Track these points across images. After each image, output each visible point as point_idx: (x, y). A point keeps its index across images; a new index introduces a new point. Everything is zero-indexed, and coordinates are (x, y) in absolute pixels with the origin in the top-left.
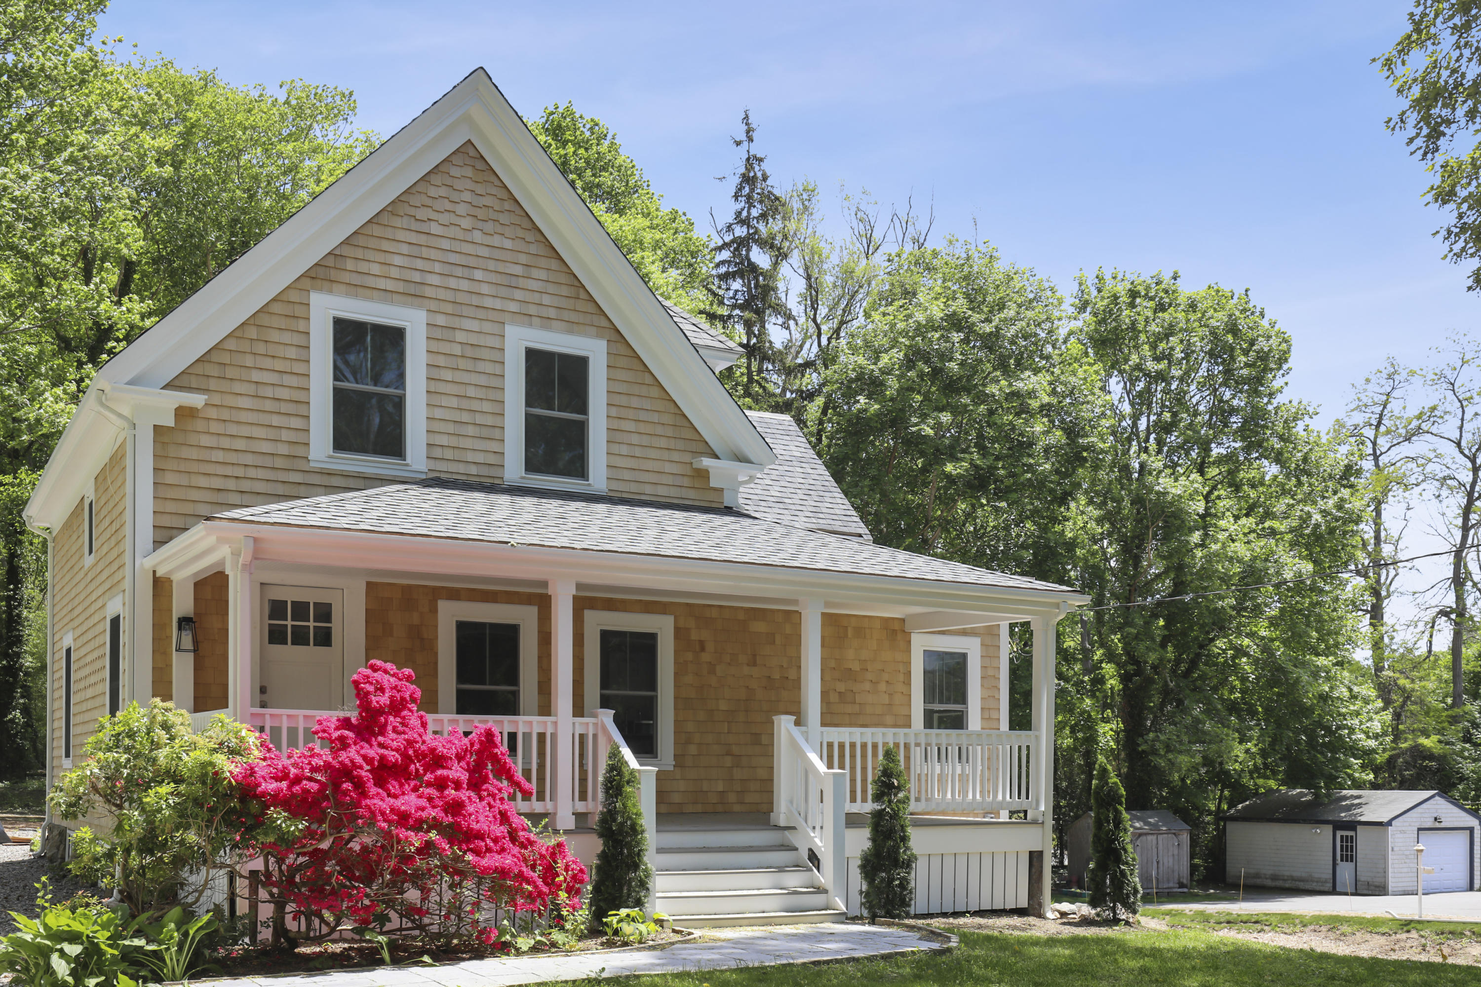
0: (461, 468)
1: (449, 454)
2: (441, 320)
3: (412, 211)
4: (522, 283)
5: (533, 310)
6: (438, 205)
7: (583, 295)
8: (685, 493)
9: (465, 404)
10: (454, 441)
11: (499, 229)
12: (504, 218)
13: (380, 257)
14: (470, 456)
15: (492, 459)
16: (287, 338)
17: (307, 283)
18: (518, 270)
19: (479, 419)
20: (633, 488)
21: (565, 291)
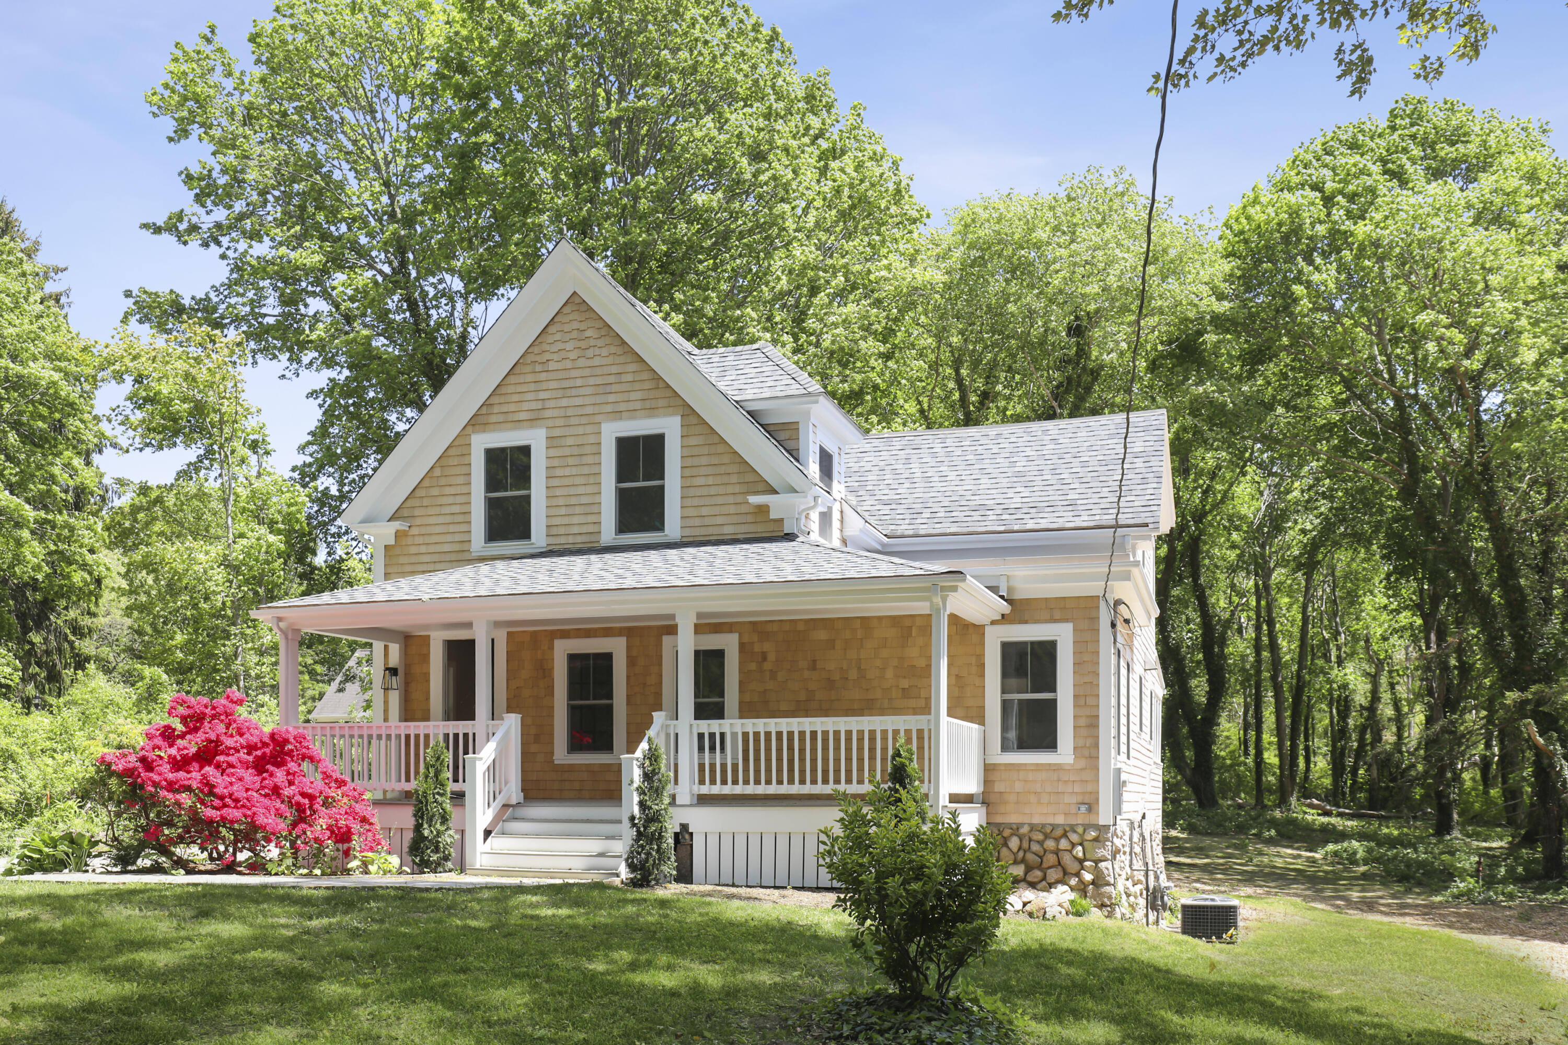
0: (571, 539)
1: (562, 531)
2: (557, 432)
3: (538, 358)
4: (614, 388)
5: (622, 407)
6: (555, 348)
7: (661, 385)
8: (753, 528)
9: (572, 491)
10: (566, 520)
11: (597, 352)
12: (600, 343)
13: (516, 398)
14: (575, 530)
15: (591, 528)
16: (458, 470)
17: (470, 428)
18: (612, 379)
19: (584, 500)
20: (703, 531)
21: (647, 385)
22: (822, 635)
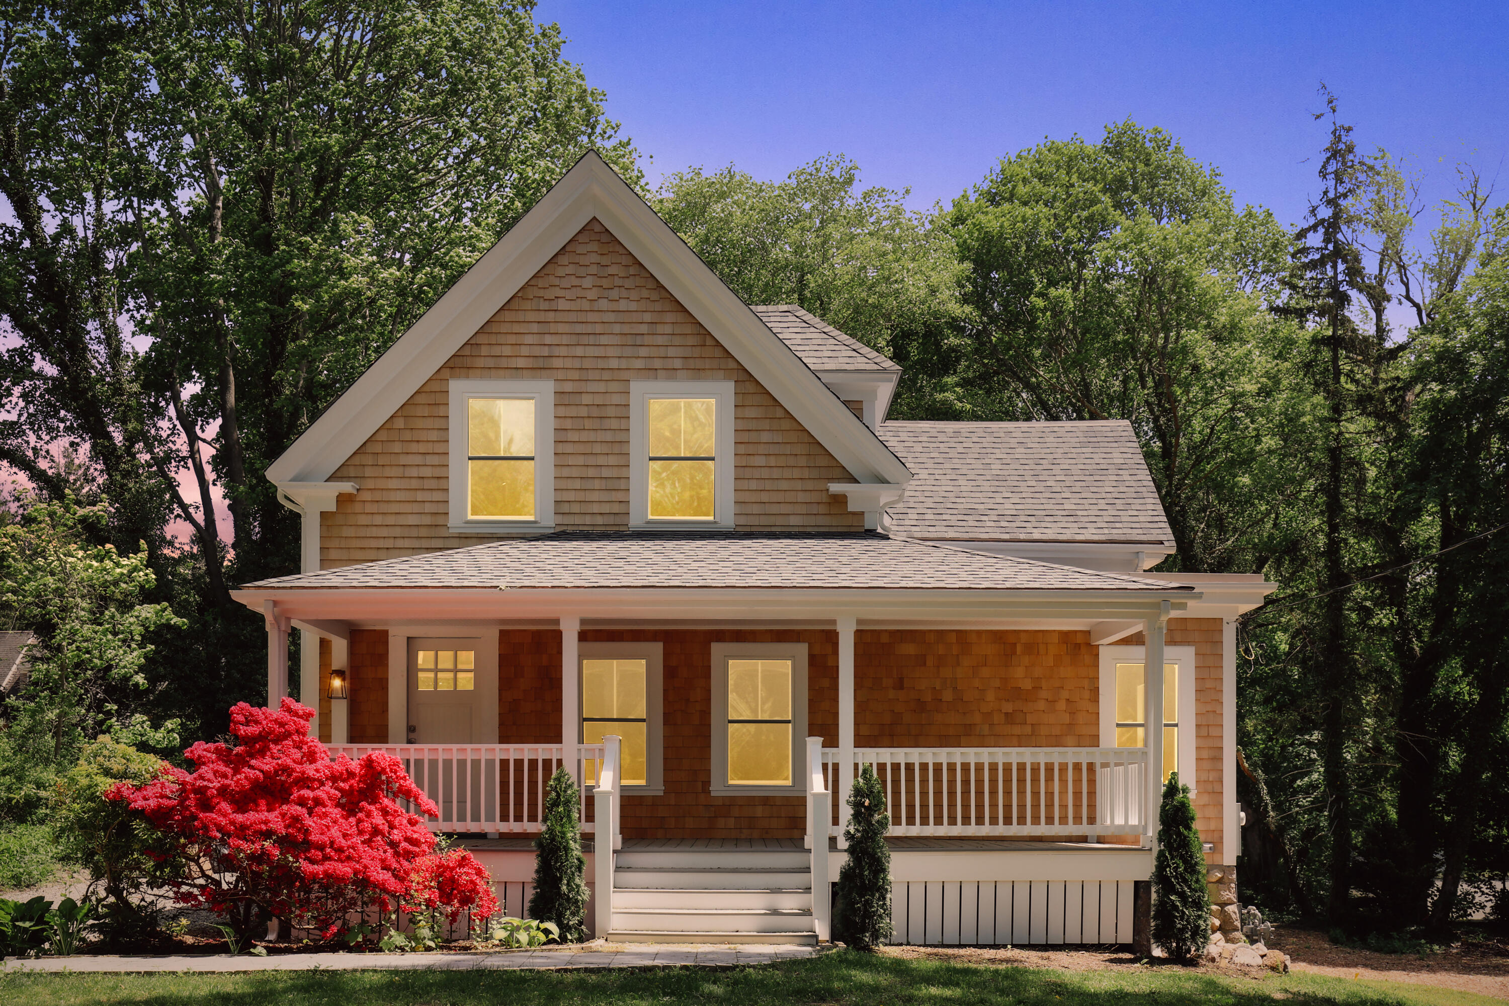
0: (588, 520)
1: (576, 508)
2: (568, 387)
3: (541, 293)
4: (647, 340)
5: (657, 364)
6: (565, 283)
7: (709, 342)
9: (591, 461)
10: (580, 496)
11: (624, 293)
12: (628, 283)
13: (512, 339)
14: (596, 508)
15: (616, 508)
16: (429, 423)
17: (446, 373)
18: (644, 329)
19: (606, 473)
20: (764, 521)
21: (691, 341)
22: (909, 649)
